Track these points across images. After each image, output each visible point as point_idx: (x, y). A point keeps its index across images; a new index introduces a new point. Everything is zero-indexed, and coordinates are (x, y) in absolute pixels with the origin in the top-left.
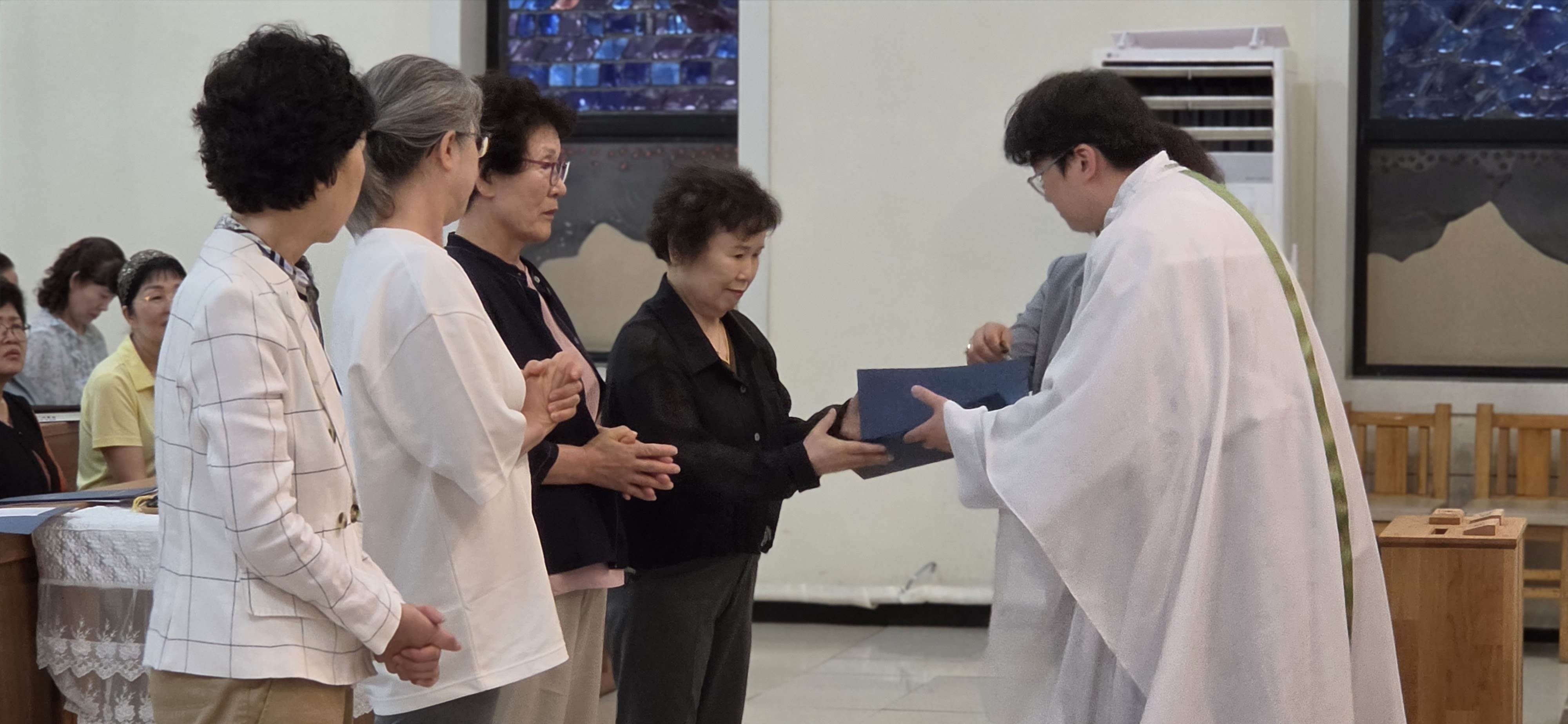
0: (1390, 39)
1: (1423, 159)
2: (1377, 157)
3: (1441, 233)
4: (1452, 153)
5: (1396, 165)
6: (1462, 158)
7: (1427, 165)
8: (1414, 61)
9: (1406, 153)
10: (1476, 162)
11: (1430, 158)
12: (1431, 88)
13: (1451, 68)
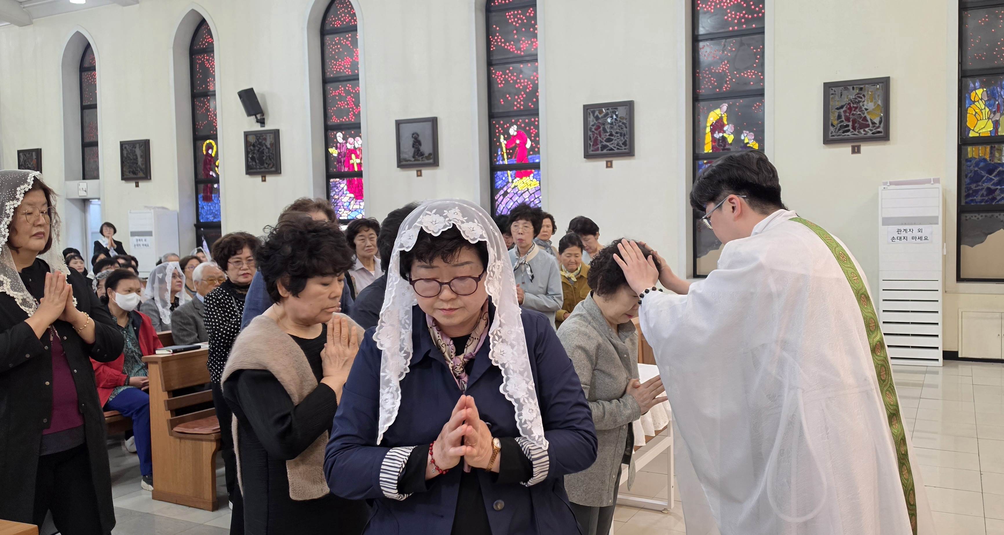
0: (967, 180)
1: (979, 217)
2: (963, 217)
3: (986, 239)
4: (989, 215)
5: (970, 218)
6: (992, 216)
7: (980, 218)
8: (975, 187)
9: (973, 215)
10: (997, 217)
11: (982, 216)
12: (982, 195)
13: (988, 189)
